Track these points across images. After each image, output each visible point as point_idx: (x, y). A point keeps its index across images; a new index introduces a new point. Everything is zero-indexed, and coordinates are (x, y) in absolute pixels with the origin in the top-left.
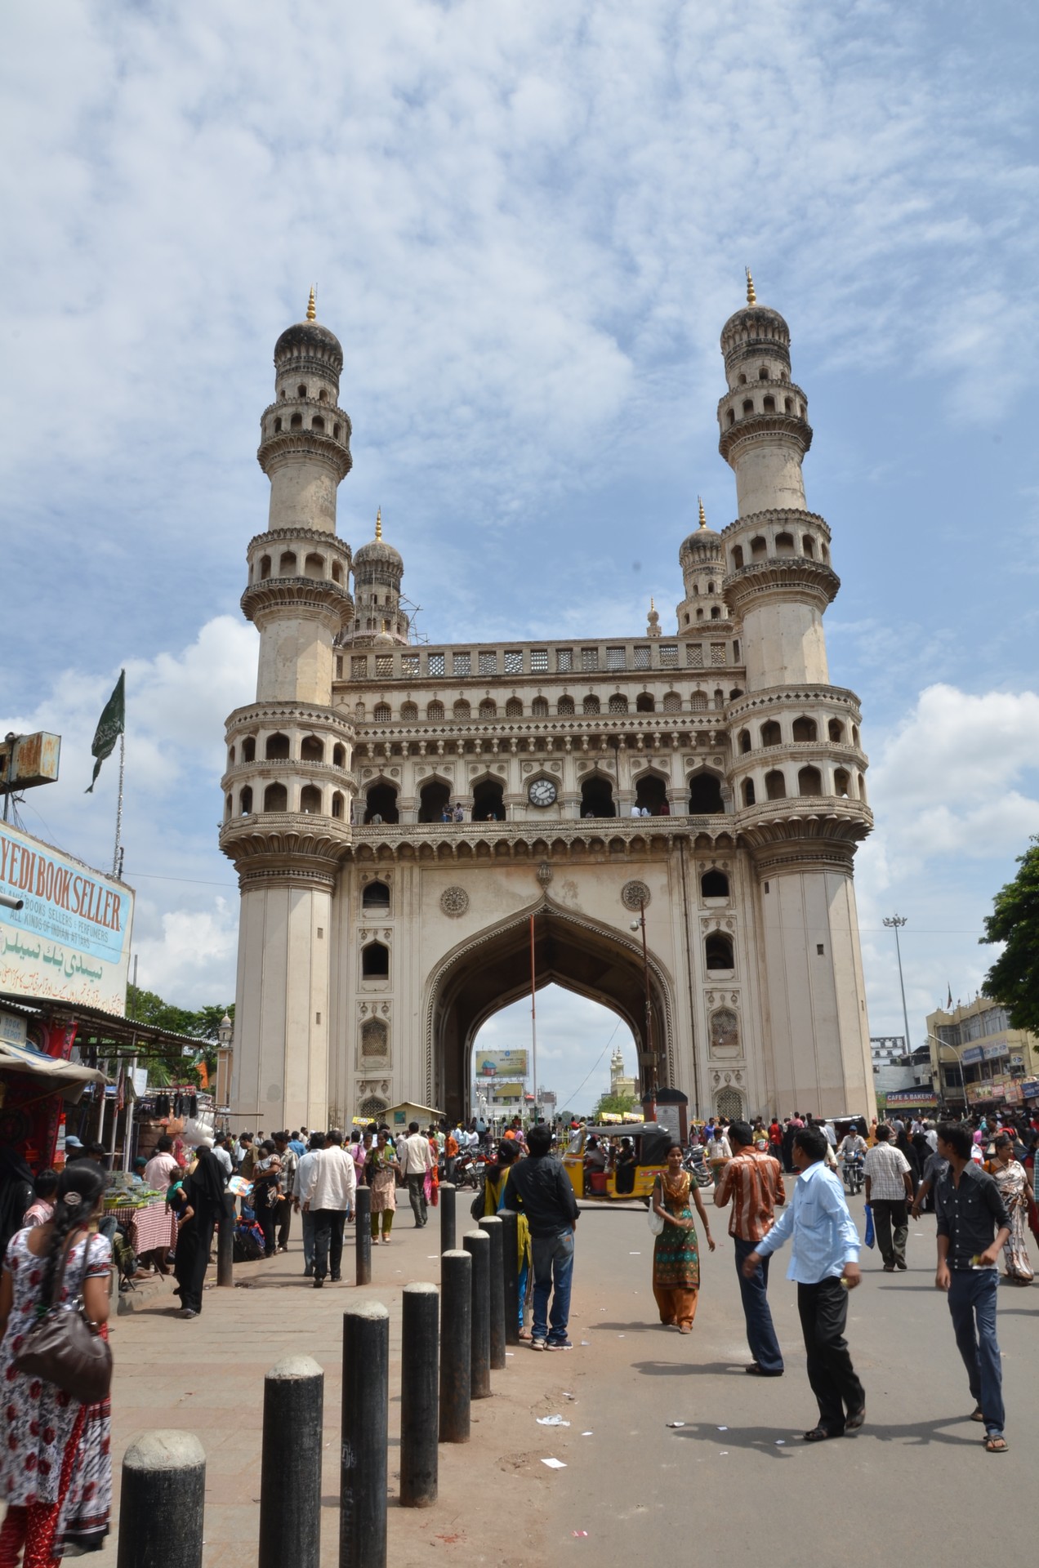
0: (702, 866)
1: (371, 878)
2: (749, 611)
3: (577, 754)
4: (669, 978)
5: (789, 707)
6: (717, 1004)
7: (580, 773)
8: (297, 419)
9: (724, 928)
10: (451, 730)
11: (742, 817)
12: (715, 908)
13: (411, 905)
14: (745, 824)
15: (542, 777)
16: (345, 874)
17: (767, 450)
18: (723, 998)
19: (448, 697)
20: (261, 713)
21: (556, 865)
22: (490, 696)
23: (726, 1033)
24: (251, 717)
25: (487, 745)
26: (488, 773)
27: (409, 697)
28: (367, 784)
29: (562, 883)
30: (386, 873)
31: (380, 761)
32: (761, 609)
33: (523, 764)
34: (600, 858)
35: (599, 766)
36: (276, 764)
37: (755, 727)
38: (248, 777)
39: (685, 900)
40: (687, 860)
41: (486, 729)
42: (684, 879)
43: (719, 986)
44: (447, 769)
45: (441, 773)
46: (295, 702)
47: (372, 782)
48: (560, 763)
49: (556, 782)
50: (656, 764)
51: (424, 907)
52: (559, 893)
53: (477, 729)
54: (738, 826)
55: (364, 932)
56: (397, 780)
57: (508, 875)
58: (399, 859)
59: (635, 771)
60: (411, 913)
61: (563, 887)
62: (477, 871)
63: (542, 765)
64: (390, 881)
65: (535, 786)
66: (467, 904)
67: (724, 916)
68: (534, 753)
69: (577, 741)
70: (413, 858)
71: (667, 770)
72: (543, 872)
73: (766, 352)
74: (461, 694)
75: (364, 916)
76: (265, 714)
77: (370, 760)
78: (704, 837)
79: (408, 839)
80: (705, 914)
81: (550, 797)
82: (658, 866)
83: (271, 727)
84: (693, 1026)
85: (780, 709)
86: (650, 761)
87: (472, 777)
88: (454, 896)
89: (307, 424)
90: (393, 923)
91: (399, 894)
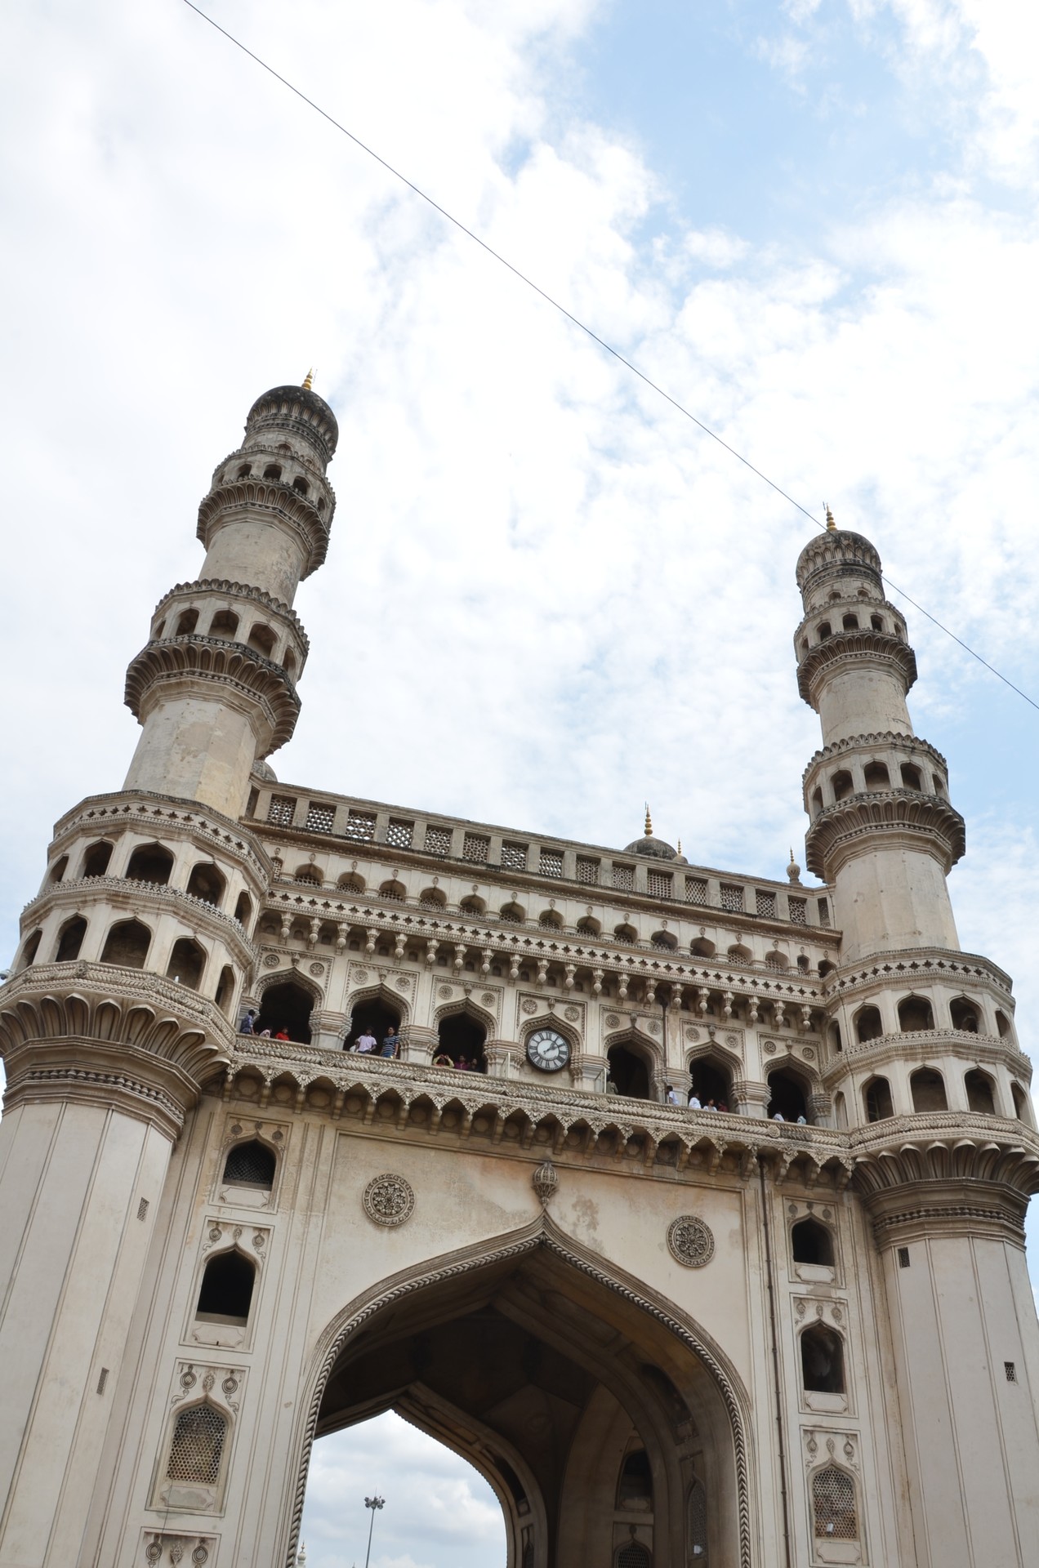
0: (793, 1209)
1: (248, 1132)
2: (855, 855)
3: (607, 1002)
4: (744, 1397)
5: (944, 979)
6: (822, 1457)
7: (610, 1031)
9: (829, 1320)
10: (422, 922)
11: (867, 1136)
12: (815, 1283)
13: (312, 1192)
14: (873, 1147)
15: (549, 1025)
16: (203, 1116)
18: (830, 1447)
19: (415, 882)
20: (134, 808)
21: (564, 1167)
22: (478, 894)
23: (836, 1513)
24: (115, 811)
25: (474, 957)
26: (467, 1003)
27: (354, 867)
28: (267, 978)
29: (574, 1200)
30: (274, 1129)
31: (297, 946)
32: (878, 854)
33: (523, 999)
34: (637, 1169)
35: (637, 1026)
36: (142, 889)
37: (888, 1004)
38: (85, 902)
39: (768, 1261)
40: (770, 1195)
41: (475, 932)
42: (766, 1225)
43: (826, 1422)
44: (402, 982)
45: (391, 984)
46: (200, 804)
47: (277, 976)
48: (580, 1009)
49: (570, 1037)
50: (721, 1039)
51: (333, 1200)
52: (566, 1214)
53: (462, 930)
54: (859, 1150)
55: (217, 1227)
56: (320, 981)
57: (485, 1169)
58: (303, 1109)
59: (690, 1045)
60: (310, 1207)
61: (574, 1206)
62: (433, 1153)
63: (551, 1006)
64: (280, 1144)
65: (537, 1038)
66: (410, 1209)
67: (829, 1299)
68: (540, 985)
69: (609, 980)
70: (329, 1111)
71: (737, 1052)
72: (547, 1174)
74: (436, 881)
75: (222, 1198)
76: (143, 810)
77: (279, 942)
78: (803, 1162)
79: (328, 1073)
80: (800, 1290)
81: (559, 1058)
82: (726, 1198)
83: (147, 831)
84: (784, 1493)
85: (931, 979)
86: (712, 1034)
87: (440, 1002)
88: (391, 1190)
90: (275, 1221)
91: (293, 1169)
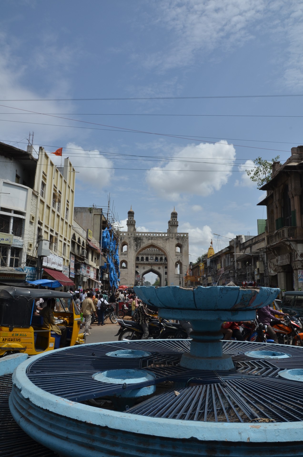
4: (162, 275)
6: (165, 278)
7: (155, 257)
8: (131, 222)
10: (144, 253)
13: (140, 268)
15: (152, 257)
17: (174, 228)
22: (147, 249)
25: (147, 254)
33: (150, 256)
34: (156, 265)
35: (157, 257)
39: (163, 269)
40: (164, 265)
42: (163, 267)
43: (166, 276)
45: (143, 256)
49: (153, 258)
50: (162, 257)
52: (153, 268)
56: (139, 257)
57: (149, 266)
58: (139, 264)
59: (160, 257)
64: (138, 266)
66: (145, 268)
69: (155, 254)
72: (152, 266)
73: (175, 217)
78: (165, 263)
79: (140, 262)
80: (165, 270)
82: (161, 266)
84: (163, 279)
87: (146, 257)
89: (132, 223)
90: (139, 270)
